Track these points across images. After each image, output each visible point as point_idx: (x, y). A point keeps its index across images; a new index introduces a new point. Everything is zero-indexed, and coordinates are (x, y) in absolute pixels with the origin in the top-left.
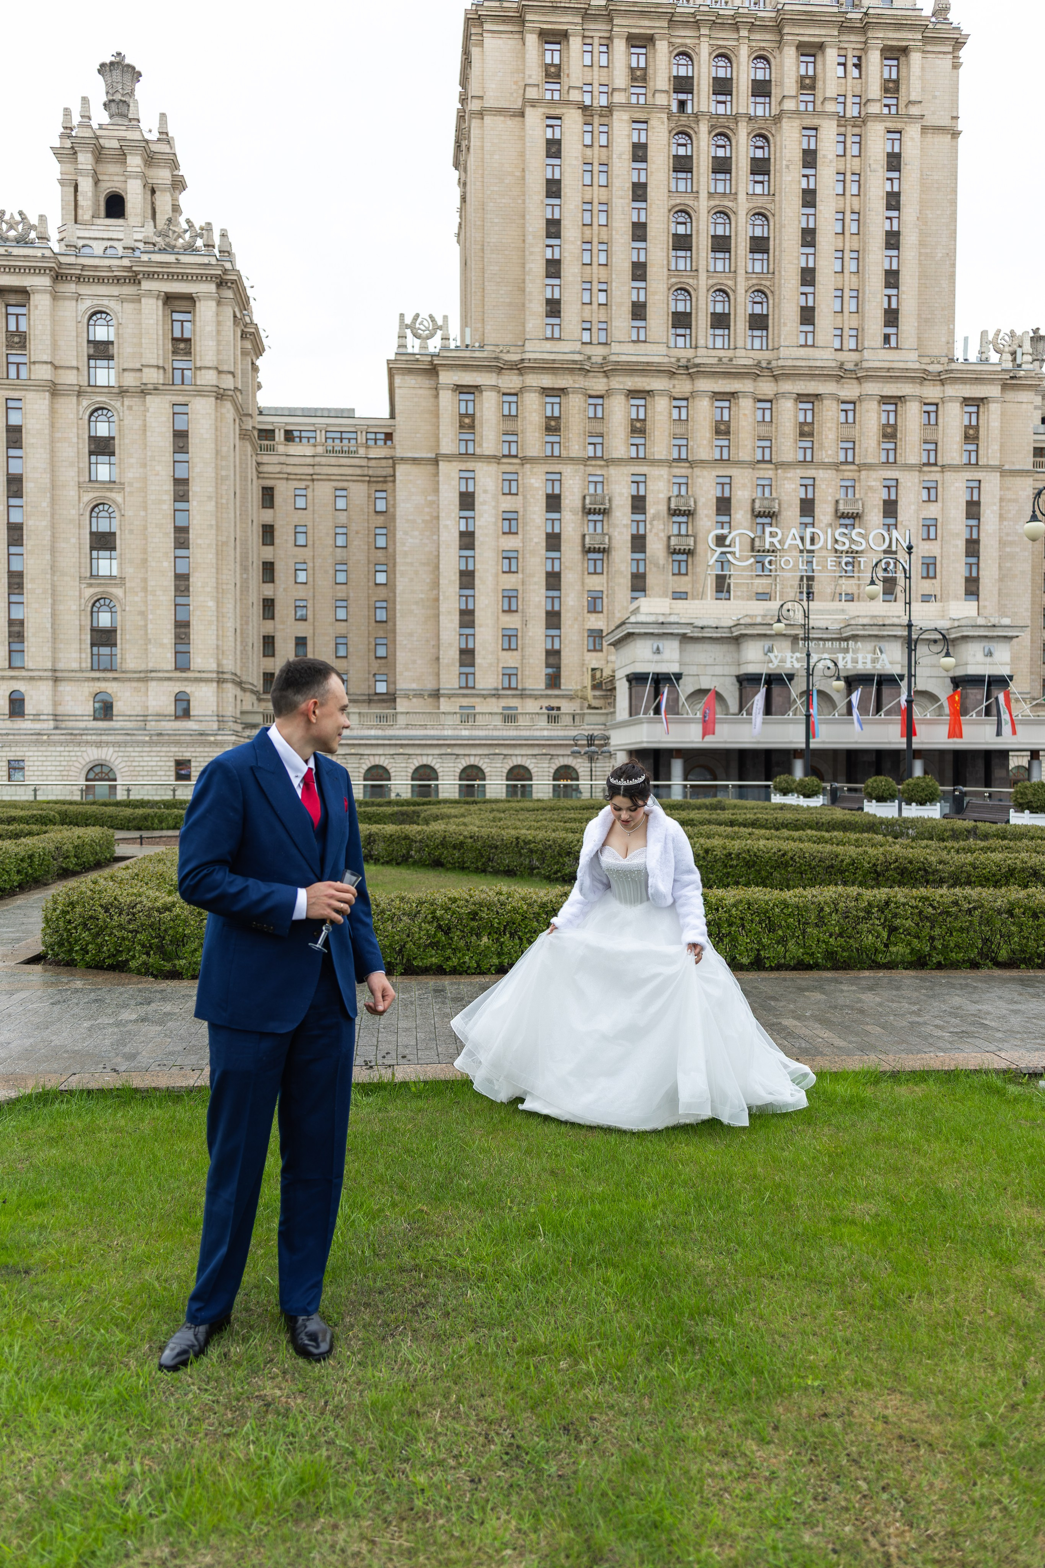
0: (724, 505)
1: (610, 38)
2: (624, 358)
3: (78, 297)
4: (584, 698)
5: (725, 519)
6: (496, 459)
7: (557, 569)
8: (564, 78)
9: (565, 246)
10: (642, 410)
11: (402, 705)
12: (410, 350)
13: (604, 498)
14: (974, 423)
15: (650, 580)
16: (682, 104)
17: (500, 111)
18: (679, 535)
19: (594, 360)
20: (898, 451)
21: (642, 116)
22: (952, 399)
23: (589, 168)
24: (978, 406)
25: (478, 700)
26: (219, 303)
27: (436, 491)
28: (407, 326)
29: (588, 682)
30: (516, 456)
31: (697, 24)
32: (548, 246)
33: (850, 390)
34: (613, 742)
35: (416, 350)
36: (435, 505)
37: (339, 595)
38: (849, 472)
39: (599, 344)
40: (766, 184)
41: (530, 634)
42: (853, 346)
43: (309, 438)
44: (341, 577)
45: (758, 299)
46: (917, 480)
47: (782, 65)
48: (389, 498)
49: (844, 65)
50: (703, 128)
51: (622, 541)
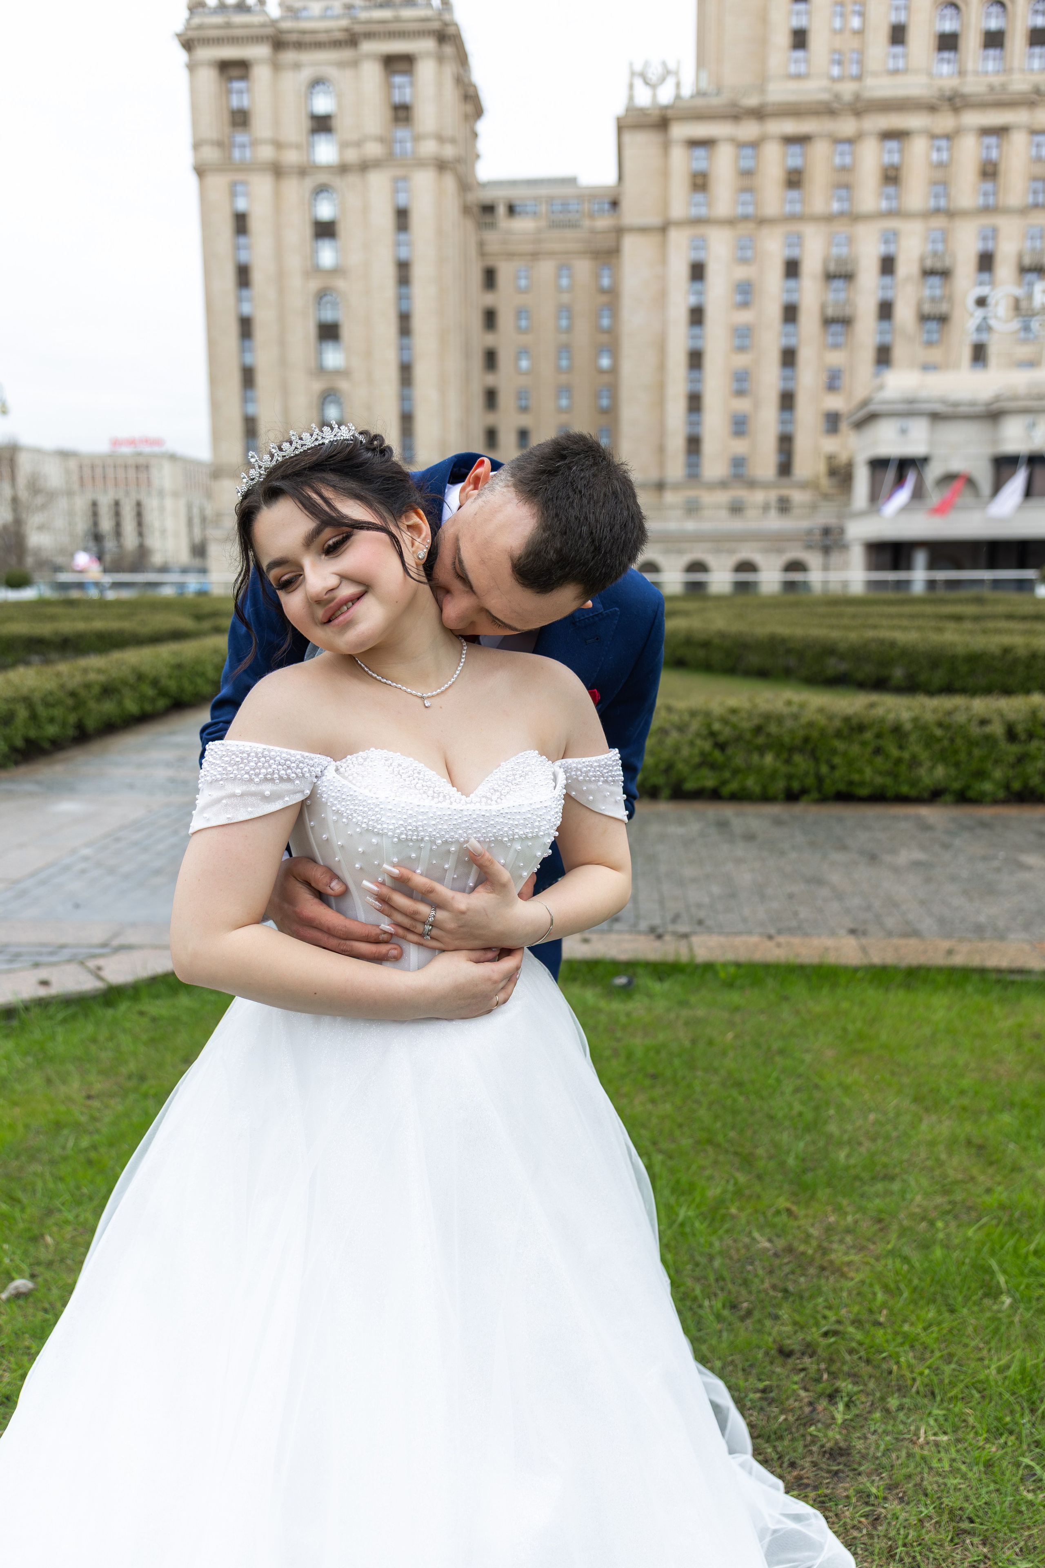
0: (986, 262)
2: (877, 94)
3: (297, 66)
4: (818, 487)
5: (987, 277)
6: (731, 222)
7: (793, 345)
10: (897, 154)
12: (639, 103)
13: (849, 259)
15: (899, 352)
18: (933, 299)
19: (844, 98)
25: (704, 491)
26: (440, 62)
27: (665, 262)
28: (637, 74)
29: (821, 468)
30: (752, 218)
34: (848, 533)
35: (646, 102)
36: (663, 277)
37: (562, 383)
39: (851, 78)
41: (762, 418)
43: (531, 212)
44: (564, 364)
48: (617, 274)
51: (866, 309)
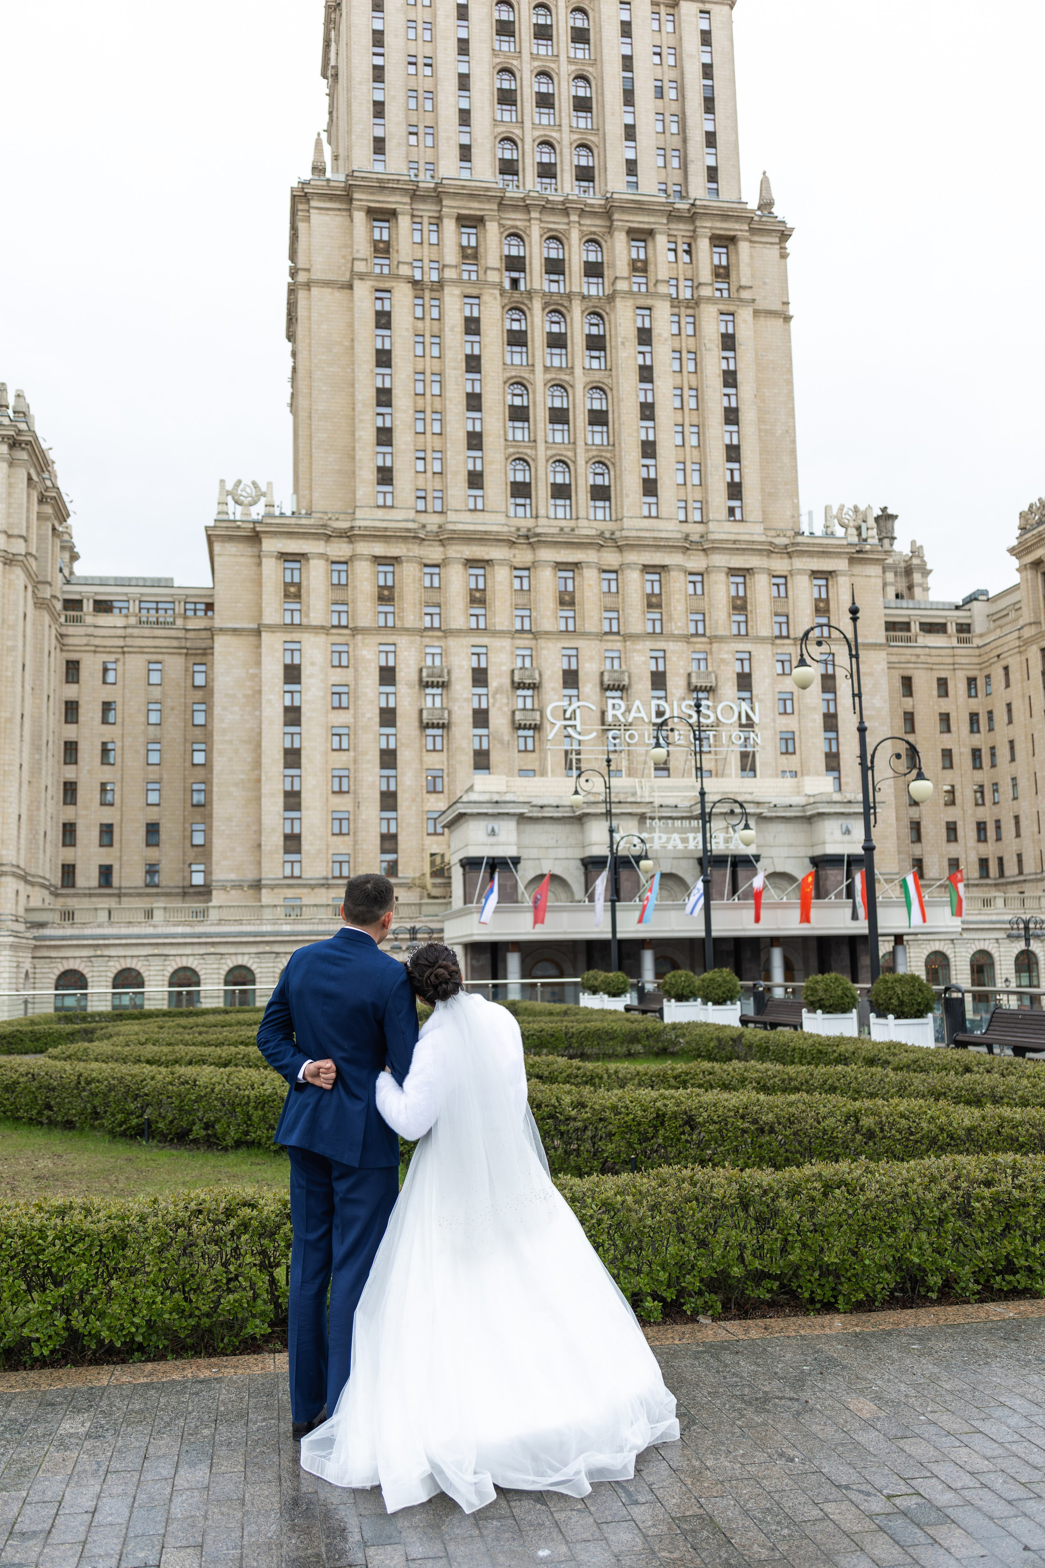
0: (571, 679)
1: (440, 218)
2: (460, 527)
4: (423, 887)
5: (574, 692)
6: (323, 630)
7: (392, 746)
8: (393, 254)
9: (397, 415)
10: (481, 580)
11: (218, 898)
12: (232, 517)
13: (442, 670)
14: (824, 596)
15: (494, 758)
16: (515, 282)
17: (327, 284)
18: (524, 709)
19: (429, 528)
20: (750, 623)
21: (474, 292)
22: (800, 572)
23: (420, 339)
24: (827, 579)
25: (305, 891)
26: (11, 465)
27: (259, 663)
28: (228, 493)
29: (427, 870)
30: (346, 627)
31: (527, 208)
32: (378, 414)
33: (697, 562)
34: (446, 935)
35: (238, 517)
36: (257, 678)
37: (152, 777)
38: (700, 644)
39: (435, 512)
40: (603, 360)
41: (363, 817)
42: (698, 518)
43: (120, 609)
44: (154, 758)
45: (599, 471)
46: (770, 653)
47: (613, 248)
48: (209, 672)
49: (675, 250)
50: (537, 305)
51: (462, 716)
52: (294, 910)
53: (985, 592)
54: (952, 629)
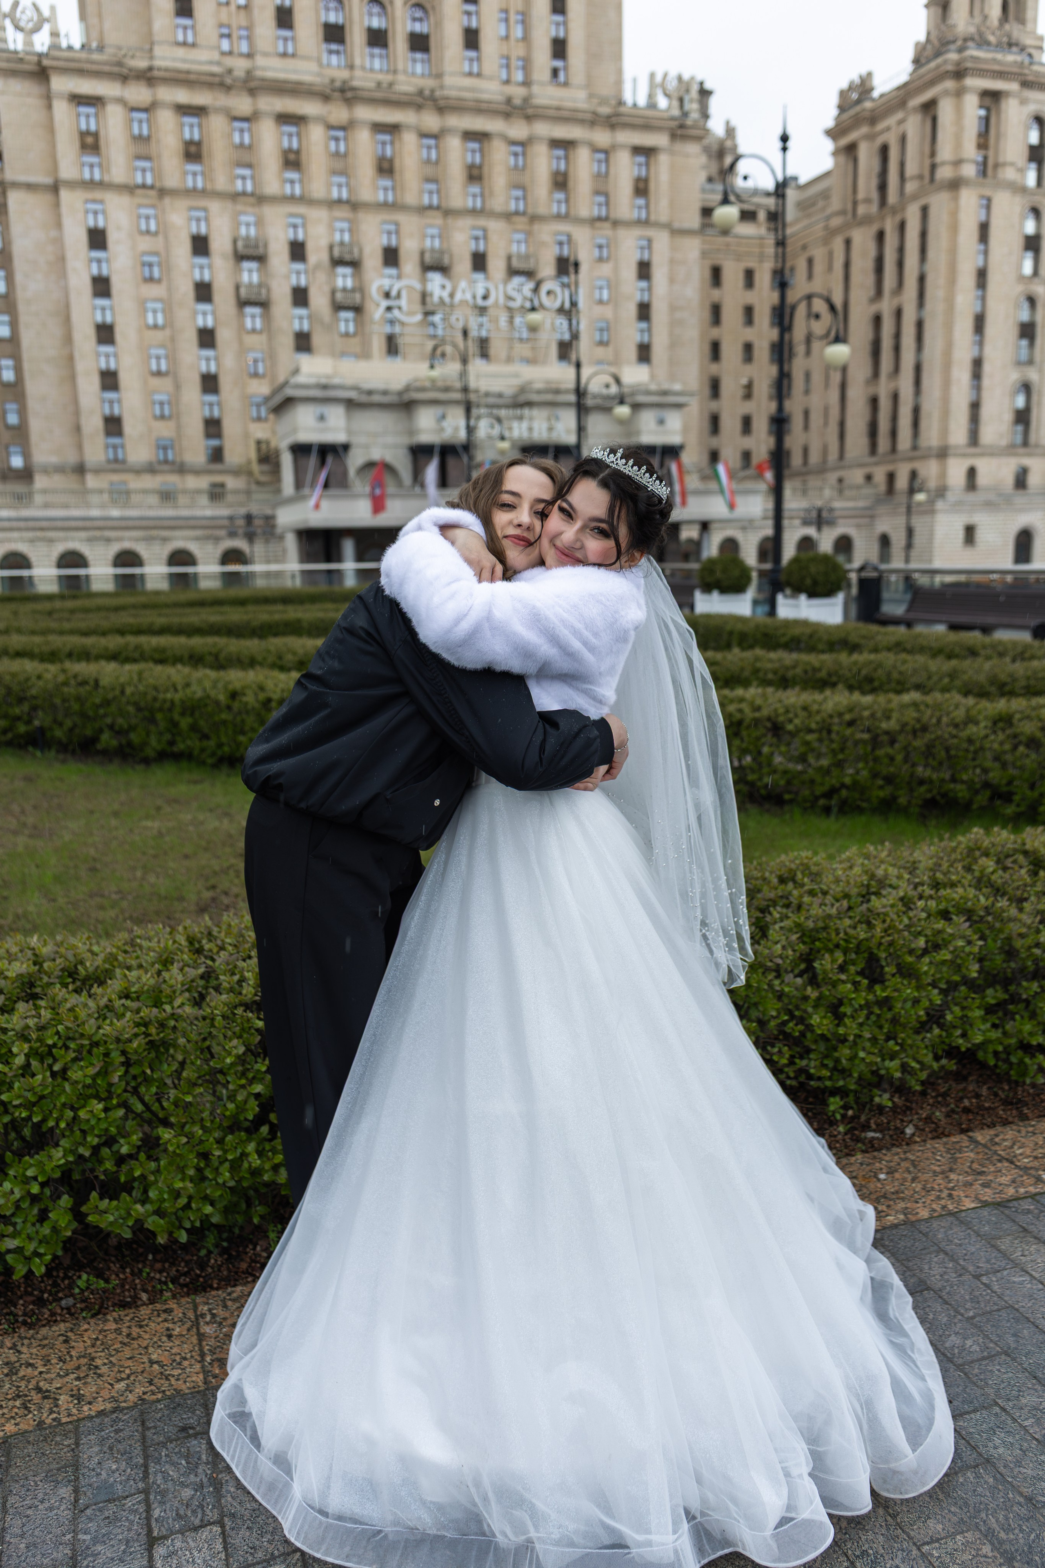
0: (391, 257)
2: (270, 74)
4: (250, 473)
5: (393, 272)
6: (130, 189)
7: (210, 325)
10: (294, 139)
11: (40, 481)
12: (12, 47)
13: (258, 241)
14: (644, 175)
15: (317, 340)
18: (345, 289)
19: (236, 74)
20: (571, 203)
22: (623, 146)
24: (649, 156)
25: (130, 475)
27: (59, 225)
29: (253, 455)
30: (153, 187)
33: (518, 130)
34: (278, 521)
35: (19, 47)
36: (59, 242)
38: (522, 223)
39: (241, 55)
41: (185, 400)
42: (521, 78)
45: (418, 15)
46: (589, 237)
51: (281, 295)
52: (121, 495)
53: (795, 179)
54: (762, 216)
